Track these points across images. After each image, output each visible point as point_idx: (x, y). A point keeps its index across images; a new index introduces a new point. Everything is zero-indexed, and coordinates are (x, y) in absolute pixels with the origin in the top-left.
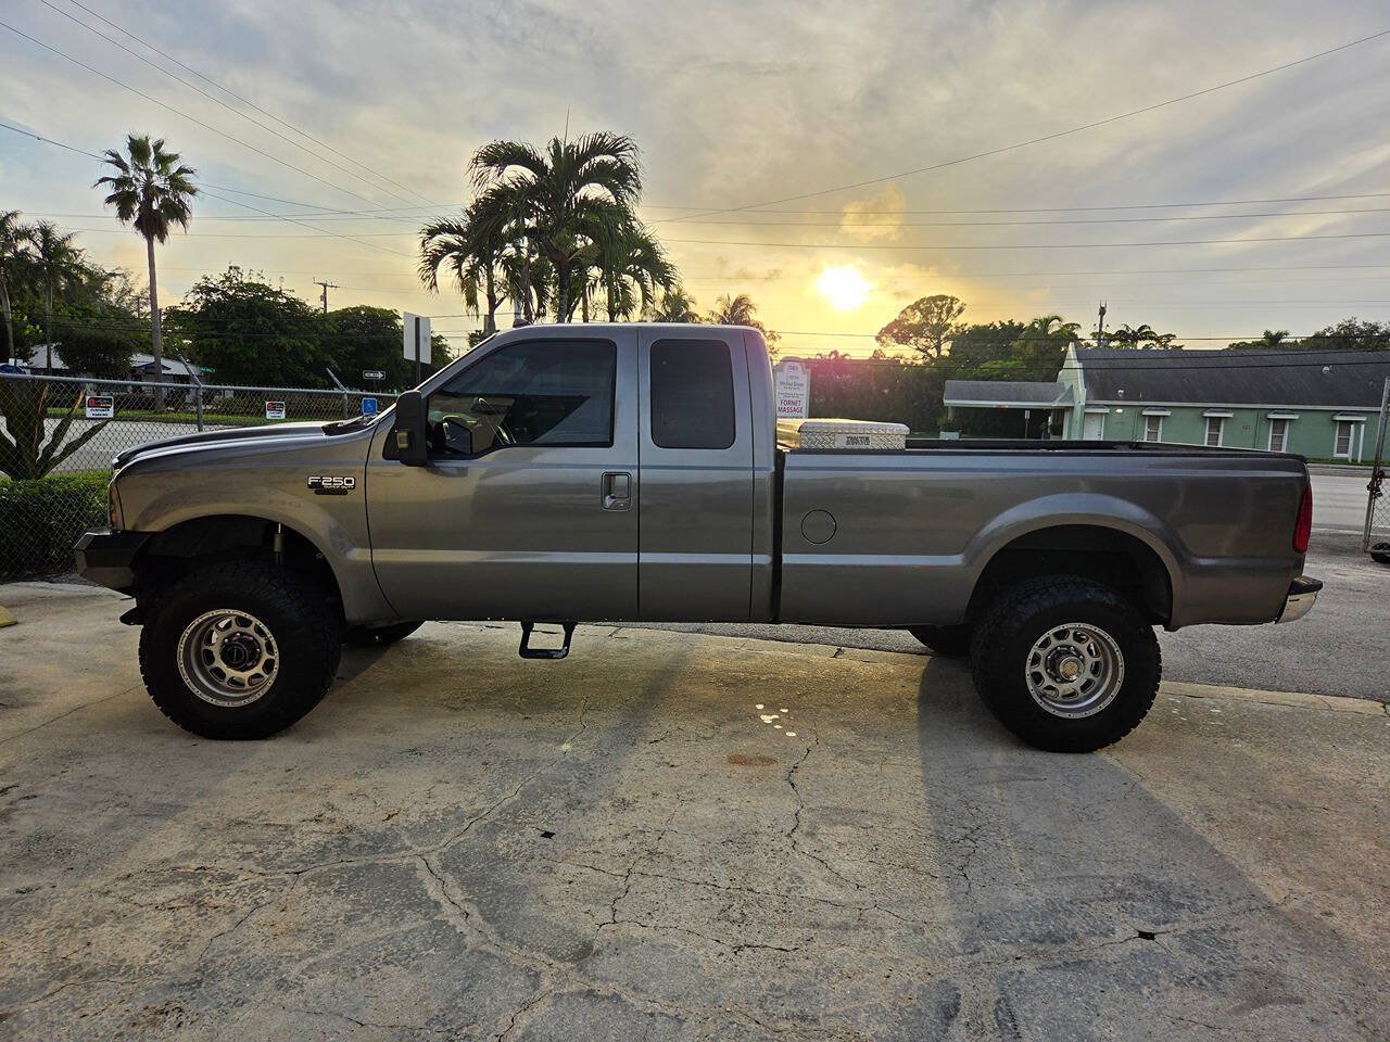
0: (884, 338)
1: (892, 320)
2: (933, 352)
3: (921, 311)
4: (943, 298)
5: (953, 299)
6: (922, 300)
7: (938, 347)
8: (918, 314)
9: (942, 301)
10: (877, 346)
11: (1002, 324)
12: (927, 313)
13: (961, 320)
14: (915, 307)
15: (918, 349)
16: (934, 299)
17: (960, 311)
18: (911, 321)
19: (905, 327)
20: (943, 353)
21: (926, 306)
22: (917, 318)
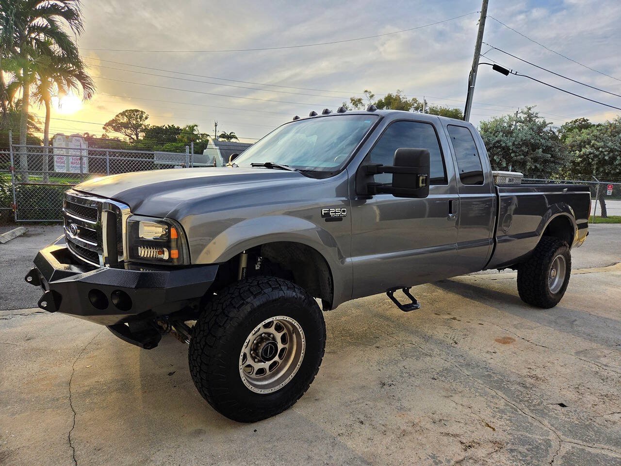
0: (107, 128)
1: (112, 119)
2: (134, 137)
3: (126, 116)
4: (137, 111)
5: (142, 112)
6: (127, 111)
7: (137, 135)
8: (125, 117)
9: (137, 112)
10: (104, 132)
11: (169, 126)
12: (130, 117)
13: (146, 122)
14: (123, 114)
15: (126, 135)
16: (132, 111)
17: (146, 118)
18: (122, 121)
19: (119, 124)
20: (139, 138)
21: (130, 114)
22: (125, 120)
